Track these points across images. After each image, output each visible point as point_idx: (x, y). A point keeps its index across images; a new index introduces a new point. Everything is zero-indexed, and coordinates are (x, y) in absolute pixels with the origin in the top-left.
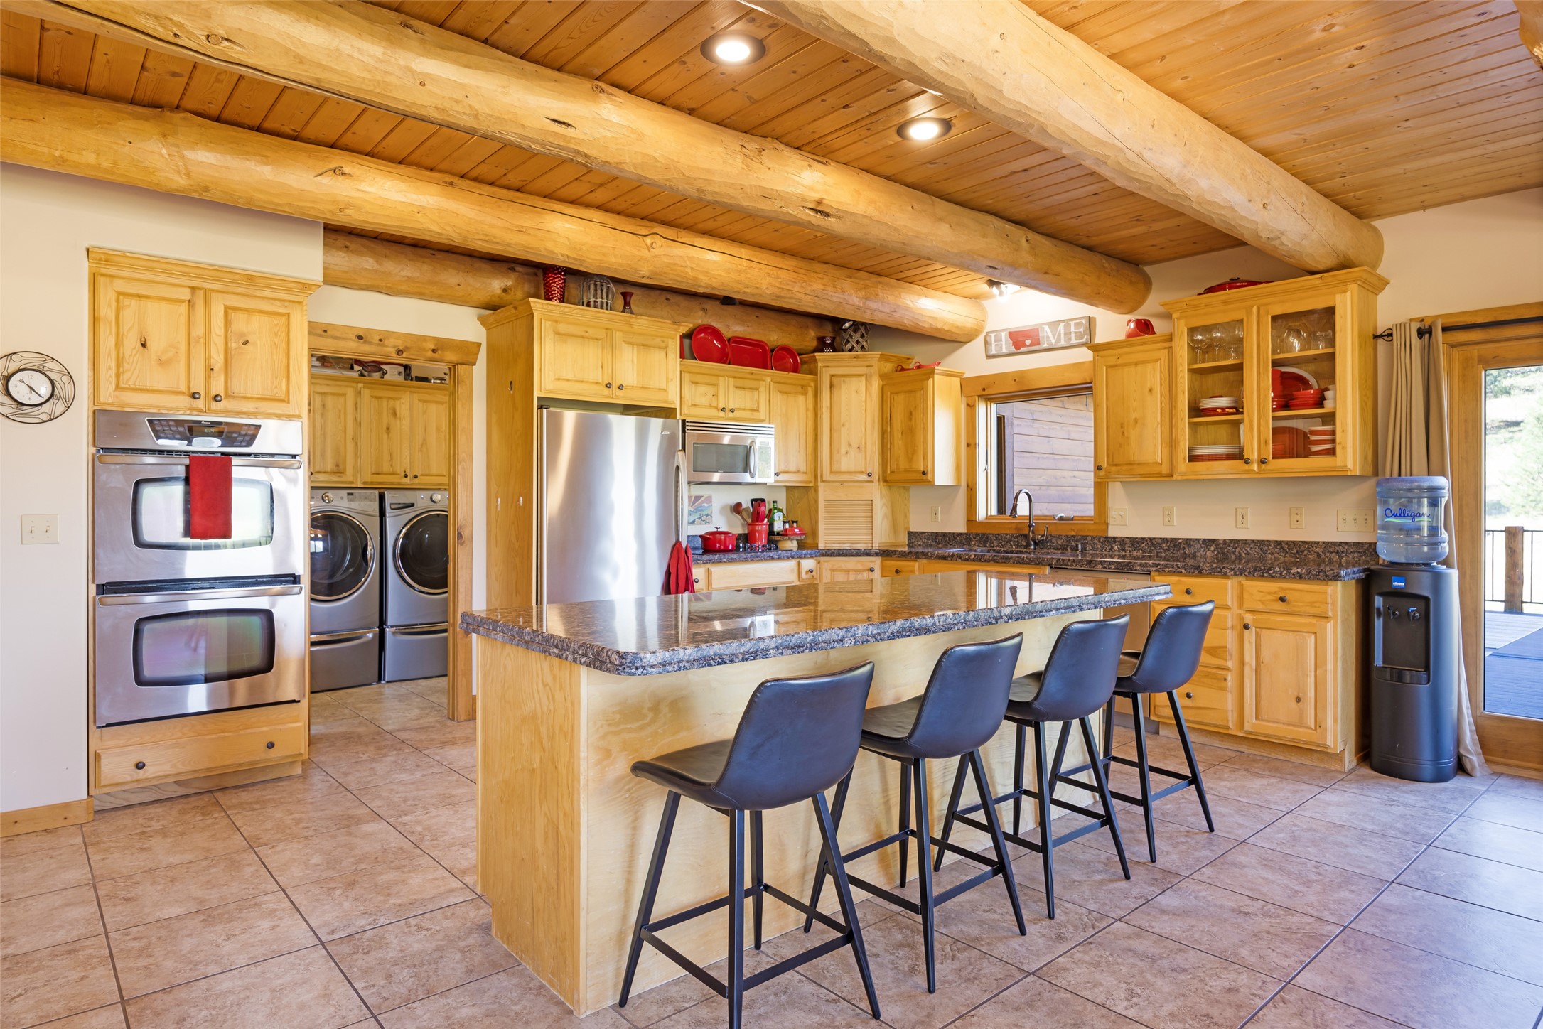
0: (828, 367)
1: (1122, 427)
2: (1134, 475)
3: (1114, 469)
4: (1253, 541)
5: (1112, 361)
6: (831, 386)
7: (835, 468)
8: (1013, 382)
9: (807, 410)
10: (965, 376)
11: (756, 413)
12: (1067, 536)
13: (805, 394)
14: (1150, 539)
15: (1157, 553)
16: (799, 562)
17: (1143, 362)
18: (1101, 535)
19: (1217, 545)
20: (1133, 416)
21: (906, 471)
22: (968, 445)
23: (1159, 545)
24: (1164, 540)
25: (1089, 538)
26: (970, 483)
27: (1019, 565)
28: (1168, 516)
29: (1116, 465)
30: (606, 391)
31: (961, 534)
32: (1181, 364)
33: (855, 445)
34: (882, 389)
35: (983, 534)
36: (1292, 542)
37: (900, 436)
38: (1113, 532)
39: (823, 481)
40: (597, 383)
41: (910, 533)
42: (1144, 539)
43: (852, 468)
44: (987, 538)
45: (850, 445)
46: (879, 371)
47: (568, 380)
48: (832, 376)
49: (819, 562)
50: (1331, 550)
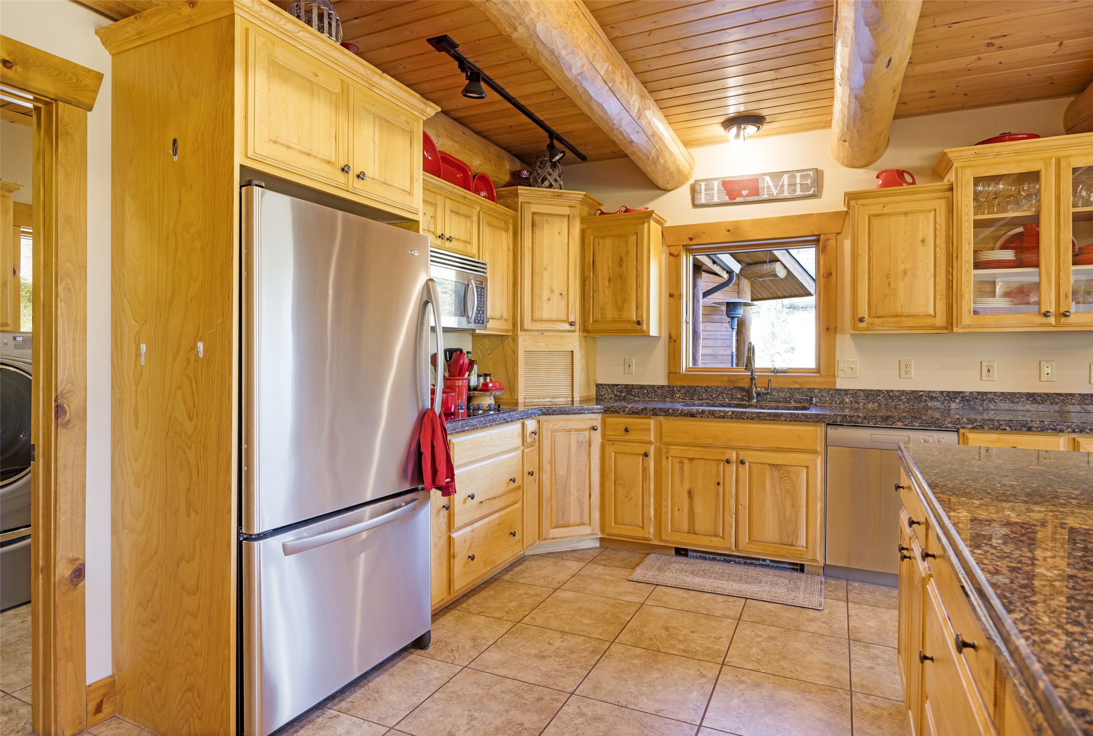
0: (530, 203)
1: (888, 278)
2: (901, 328)
3: (877, 321)
4: (1003, 393)
5: (876, 210)
6: (533, 225)
7: (537, 315)
8: (727, 233)
9: (508, 249)
10: (666, 225)
11: (468, 246)
12: (791, 389)
13: (507, 231)
14: (887, 391)
15: (895, 405)
16: (523, 423)
17: (913, 212)
18: (829, 387)
19: (962, 397)
20: (902, 267)
21: (614, 321)
22: (671, 296)
23: (898, 398)
24: (903, 392)
25: (817, 391)
26: (673, 334)
27: (793, 423)
28: (903, 369)
29: (879, 317)
30: (341, 177)
31: (663, 386)
32: (967, 214)
33: (557, 290)
34: (583, 232)
35: (690, 387)
36: (1045, 394)
37: (607, 283)
38: (841, 384)
39: (523, 329)
40: (329, 162)
41: (597, 385)
42: (880, 391)
43: (554, 317)
44: (695, 390)
45: (552, 291)
46: (580, 214)
47: (289, 147)
48: (534, 213)
49: (539, 422)
50: (1087, 402)
